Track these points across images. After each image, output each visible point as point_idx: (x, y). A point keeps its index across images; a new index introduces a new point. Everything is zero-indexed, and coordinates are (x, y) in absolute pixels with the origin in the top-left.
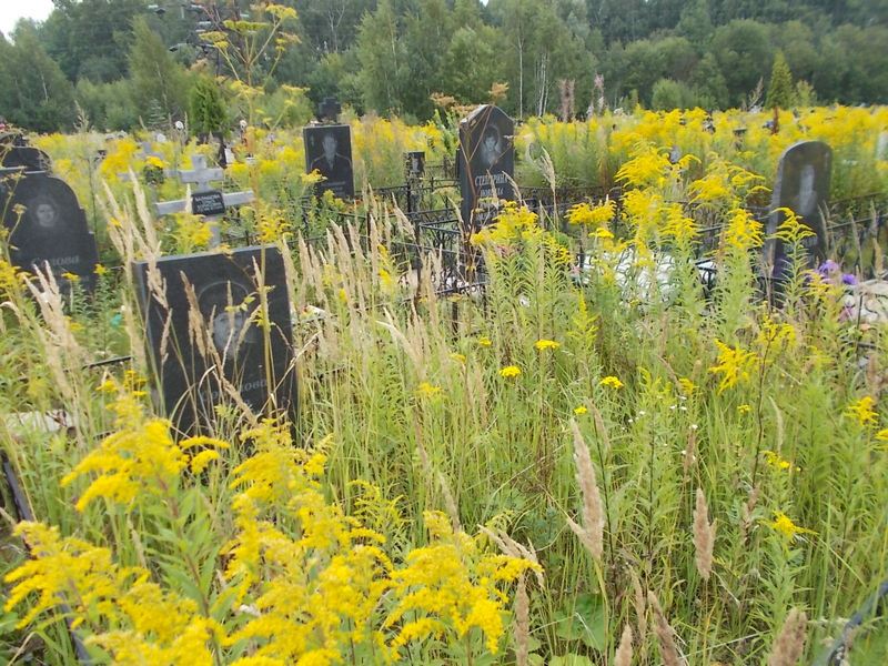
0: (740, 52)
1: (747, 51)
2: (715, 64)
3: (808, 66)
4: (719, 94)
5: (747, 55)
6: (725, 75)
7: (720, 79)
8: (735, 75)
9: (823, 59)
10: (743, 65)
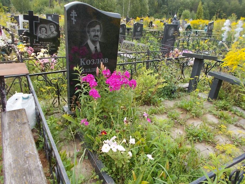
0: (215, 3)
1: (218, 3)
2: (207, 7)
3: (236, 9)
4: (206, 15)
5: (218, 4)
6: (209, 10)
7: (208, 11)
8: (213, 10)
9: (241, 7)
10: (216, 7)
